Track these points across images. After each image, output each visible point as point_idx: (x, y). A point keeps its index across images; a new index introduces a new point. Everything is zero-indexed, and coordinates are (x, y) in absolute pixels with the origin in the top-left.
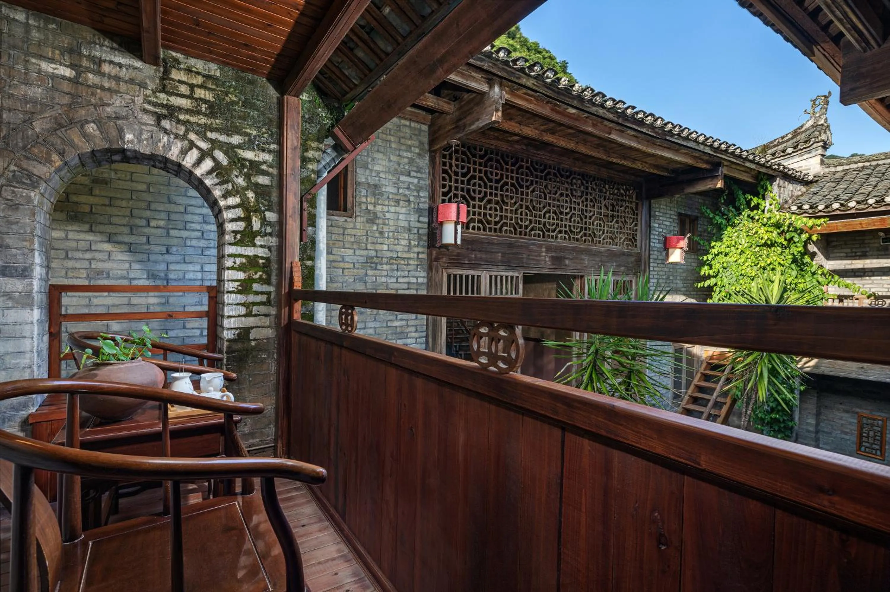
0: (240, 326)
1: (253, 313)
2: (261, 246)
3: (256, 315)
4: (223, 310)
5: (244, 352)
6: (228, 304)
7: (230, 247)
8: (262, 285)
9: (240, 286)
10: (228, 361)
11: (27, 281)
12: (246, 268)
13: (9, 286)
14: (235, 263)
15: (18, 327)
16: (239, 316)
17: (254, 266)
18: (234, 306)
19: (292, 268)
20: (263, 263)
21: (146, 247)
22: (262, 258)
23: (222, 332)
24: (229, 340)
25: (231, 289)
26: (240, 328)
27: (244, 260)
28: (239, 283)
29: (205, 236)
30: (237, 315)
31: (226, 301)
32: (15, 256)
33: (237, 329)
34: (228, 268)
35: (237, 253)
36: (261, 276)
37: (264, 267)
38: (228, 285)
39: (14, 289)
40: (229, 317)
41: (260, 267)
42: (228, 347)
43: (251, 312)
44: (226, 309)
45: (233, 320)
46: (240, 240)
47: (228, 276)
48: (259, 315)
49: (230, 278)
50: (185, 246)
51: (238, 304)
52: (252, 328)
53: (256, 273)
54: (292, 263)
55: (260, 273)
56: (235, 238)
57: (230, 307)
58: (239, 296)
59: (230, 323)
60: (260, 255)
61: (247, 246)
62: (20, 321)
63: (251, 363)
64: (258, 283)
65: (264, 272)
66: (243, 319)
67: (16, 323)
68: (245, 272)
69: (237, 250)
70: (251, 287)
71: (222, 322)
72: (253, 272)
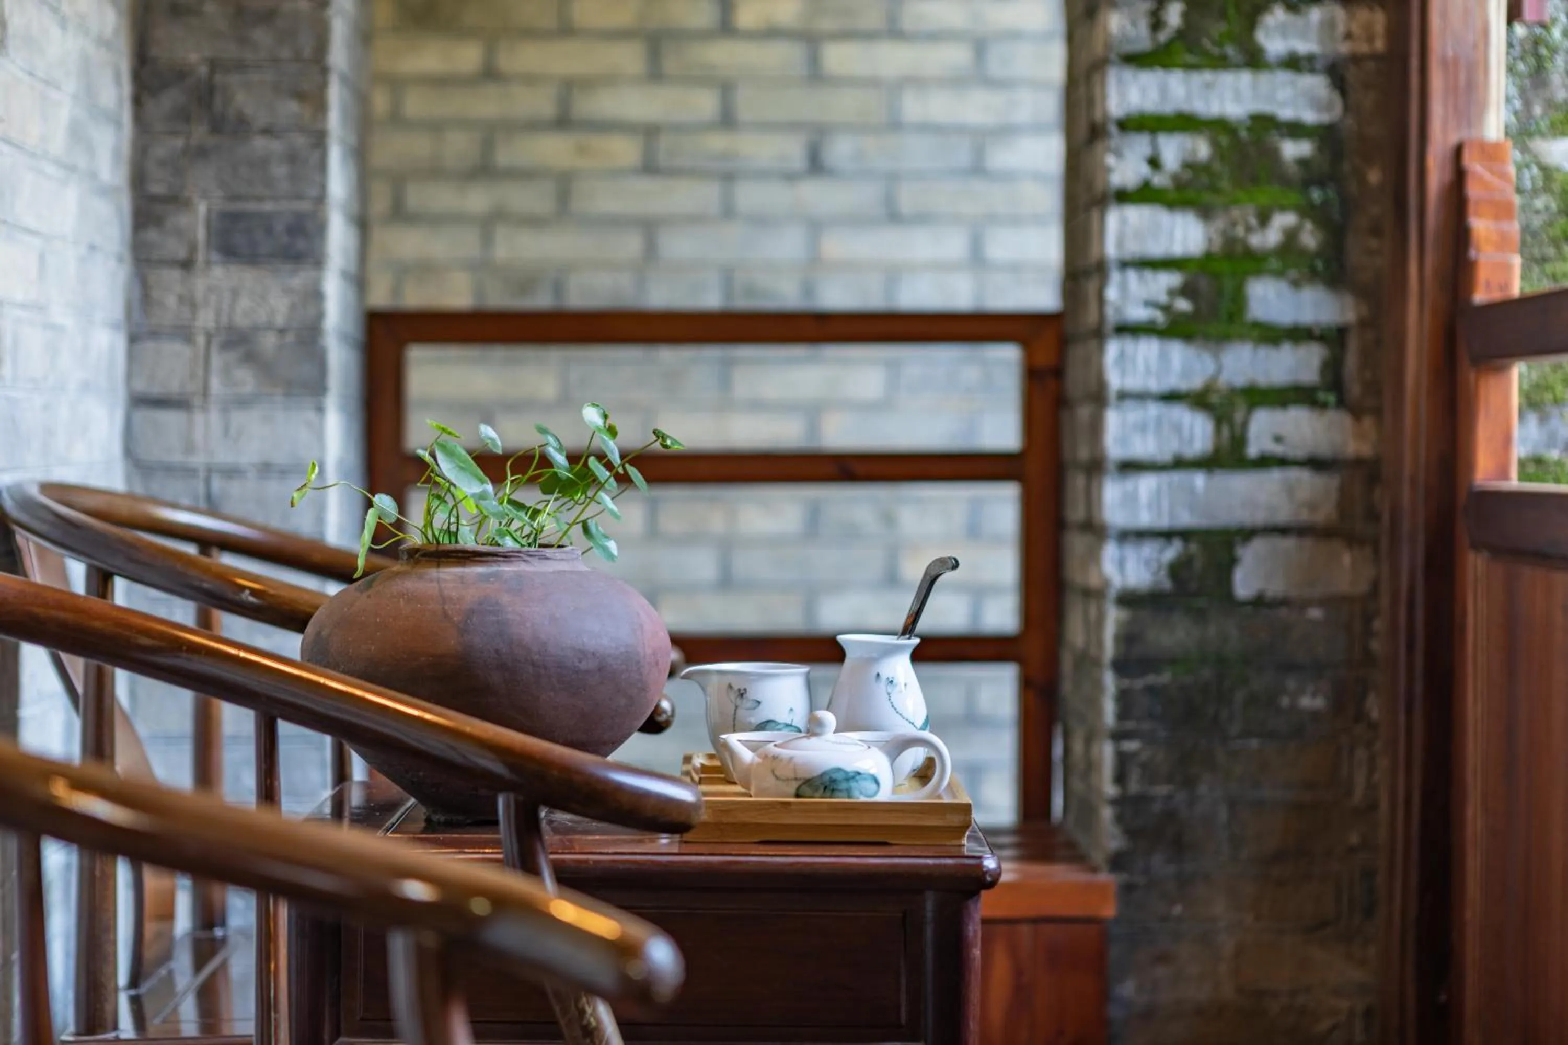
0: (1186, 519)
1: (1253, 451)
2: (1293, 63)
3: (1265, 462)
4: (1096, 428)
5: (1207, 673)
6: (1123, 396)
7: (1128, 74)
8: (1296, 284)
9: (1186, 291)
10: (1123, 713)
11: (299, 280)
12: (1214, 189)
13: (244, 303)
14: (1154, 163)
15: (273, 487)
16: (1179, 464)
17: (1254, 180)
18: (1153, 409)
19: (1459, 176)
20: (1303, 163)
21: (717, 142)
22: (1295, 130)
23: (1094, 556)
24: (1128, 599)
25: (1138, 313)
26: (1185, 535)
27: (1202, 149)
28: (1169, 280)
29: (995, 67)
30: (1166, 456)
31: (1115, 380)
32: (263, 163)
33: (1167, 535)
34: (1123, 197)
35: (1168, 109)
36: (1291, 235)
37: (1306, 184)
38: (1124, 288)
39: (262, 317)
40: (1130, 467)
41: (1284, 180)
42: (1127, 638)
43: (1239, 441)
44: (1113, 420)
45: (1147, 484)
46: (1180, 35)
47: (1120, 243)
48: (1282, 462)
49: (1134, 249)
50: (895, 125)
51: (1171, 397)
52: (1248, 534)
53: (1264, 219)
54: (1458, 151)
55: (1283, 220)
56: (1157, 24)
57: (1134, 414)
58: (1177, 352)
59: (1131, 500)
60: (1286, 113)
61: (1221, 63)
62: (280, 458)
63: (1247, 734)
64: (1279, 274)
65: (1307, 211)
66: (1199, 480)
67: (266, 469)
68: (1205, 213)
69: (1164, 91)
70: (1239, 300)
71: (1092, 499)
72: (1246, 213)
